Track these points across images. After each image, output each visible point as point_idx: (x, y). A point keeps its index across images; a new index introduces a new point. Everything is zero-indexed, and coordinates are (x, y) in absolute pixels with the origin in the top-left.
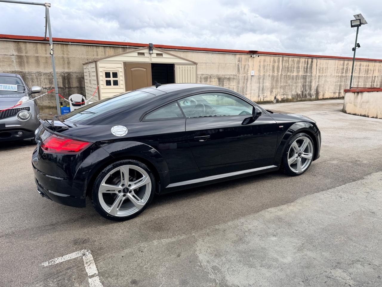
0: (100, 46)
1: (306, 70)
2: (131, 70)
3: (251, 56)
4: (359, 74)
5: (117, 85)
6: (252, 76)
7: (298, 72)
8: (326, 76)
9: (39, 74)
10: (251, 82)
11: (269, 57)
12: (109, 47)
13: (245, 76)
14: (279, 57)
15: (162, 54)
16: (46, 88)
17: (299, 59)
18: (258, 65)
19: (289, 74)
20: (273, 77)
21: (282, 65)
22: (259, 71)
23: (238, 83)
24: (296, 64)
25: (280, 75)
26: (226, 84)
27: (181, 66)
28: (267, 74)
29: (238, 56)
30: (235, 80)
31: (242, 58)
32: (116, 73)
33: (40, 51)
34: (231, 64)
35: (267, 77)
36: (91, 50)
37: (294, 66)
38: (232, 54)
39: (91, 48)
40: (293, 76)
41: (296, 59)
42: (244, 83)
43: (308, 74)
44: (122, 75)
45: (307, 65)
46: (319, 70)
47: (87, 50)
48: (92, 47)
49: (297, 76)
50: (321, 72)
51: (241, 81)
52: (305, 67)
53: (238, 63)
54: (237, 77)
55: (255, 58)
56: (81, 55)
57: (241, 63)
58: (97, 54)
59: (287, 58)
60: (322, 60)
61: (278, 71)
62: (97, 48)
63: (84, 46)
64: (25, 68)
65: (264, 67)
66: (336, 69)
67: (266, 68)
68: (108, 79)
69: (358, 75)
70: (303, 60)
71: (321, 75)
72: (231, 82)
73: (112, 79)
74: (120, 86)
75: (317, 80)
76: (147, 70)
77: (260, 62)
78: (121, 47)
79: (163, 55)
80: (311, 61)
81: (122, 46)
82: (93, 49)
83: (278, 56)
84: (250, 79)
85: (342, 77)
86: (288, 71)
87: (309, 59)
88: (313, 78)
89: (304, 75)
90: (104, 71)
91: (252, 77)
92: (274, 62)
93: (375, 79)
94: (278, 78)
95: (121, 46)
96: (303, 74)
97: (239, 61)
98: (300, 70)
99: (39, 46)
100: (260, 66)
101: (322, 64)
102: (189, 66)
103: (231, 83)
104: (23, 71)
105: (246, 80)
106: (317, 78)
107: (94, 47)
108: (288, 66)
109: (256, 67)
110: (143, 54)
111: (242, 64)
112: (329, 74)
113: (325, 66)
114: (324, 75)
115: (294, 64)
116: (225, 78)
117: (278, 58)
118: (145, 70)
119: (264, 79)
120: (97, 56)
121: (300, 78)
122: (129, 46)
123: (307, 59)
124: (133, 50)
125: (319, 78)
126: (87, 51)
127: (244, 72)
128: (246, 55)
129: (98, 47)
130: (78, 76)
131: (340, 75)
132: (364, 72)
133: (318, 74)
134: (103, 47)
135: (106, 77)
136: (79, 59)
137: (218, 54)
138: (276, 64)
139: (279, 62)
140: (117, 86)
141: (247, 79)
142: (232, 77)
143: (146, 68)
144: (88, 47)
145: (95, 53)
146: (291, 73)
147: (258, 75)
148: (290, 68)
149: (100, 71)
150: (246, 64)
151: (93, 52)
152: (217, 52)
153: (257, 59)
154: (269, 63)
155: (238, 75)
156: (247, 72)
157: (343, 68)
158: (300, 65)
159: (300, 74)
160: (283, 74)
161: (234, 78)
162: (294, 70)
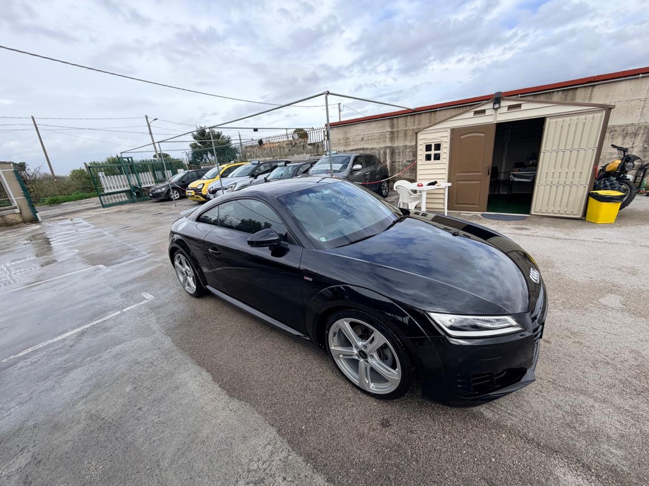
2: (461, 138)
5: (439, 159)
9: (406, 147)
16: (409, 161)
27: (560, 119)
32: (440, 145)
33: (408, 124)
44: (447, 146)
64: (394, 143)
68: (428, 153)
73: (433, 152)
74: (442, 161)
76: (487, 136)
79: (522, 105)
90: (425, 143)
99: (409, 118)
102: (582, 117)
104: (393, 145)
110: (483, 111)
118: (483, 135)
124: (467, 108)
135: (426, 151)
140: (439, 161)
143: (486, 132)
149: (421, 144)
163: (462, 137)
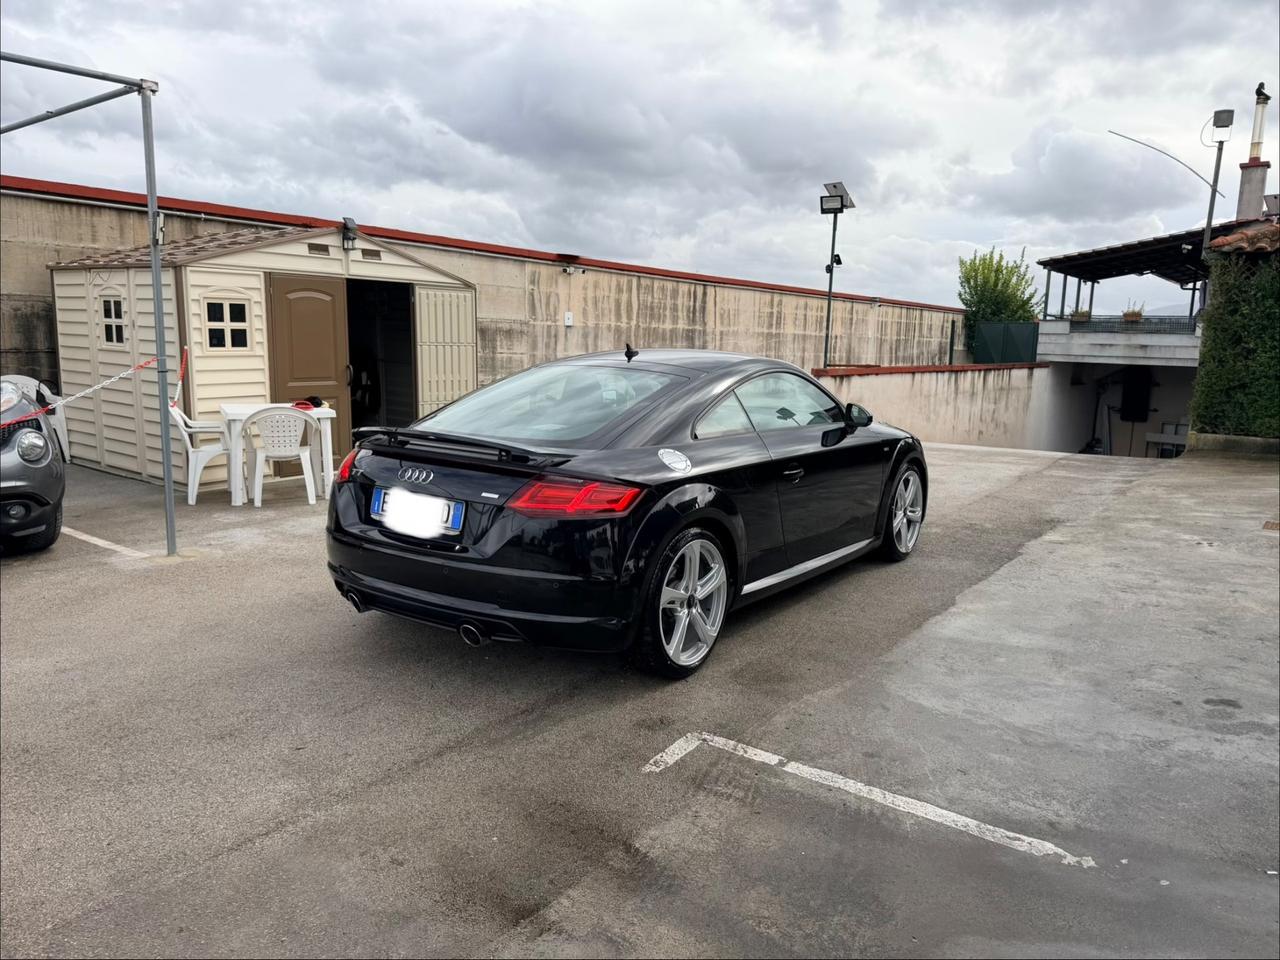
0: (105, 207)
1: (691, 315)
2: (287, 298)
3: (565, 271)
4: (805, 330)
5: (244, 344)
6: (568, 327)
7: (675, 320)
8: (735, 334)
10: (565, 345)
11: (606, 275)
12: (136, 214)
13: (549, 327)
14: (630, 278)
15: (379, 252)
17: (675, 284)
18: (582, 296)
19: (654, 325)
20: (618, 330)
21: (639, 300)
22: (585, 312)
23: (534, 347)
24: (669, 298)
25: (633, 327)
26: (502, 348)
27: (431, 292)
28: (604, 323)
29: (529, 268)
30: (525, 337)
31: (539, 273)
32: (242, 307)
34: (512, 290)
35: (605, 332)
36: (72, 218)
37: (665, 304)
38: (516, 260)
39: (71, 210)
40: (664, 330)
41: (669, 285)
42: (547, 346)
43: (698, 327)
44: (260, 314)
45: (695, 302)
46: (722, 316)
47: (57, 219)
48: (74, 209)
49: (672, 331)
50: (726, 322)
51: (540, 339)
52: (690, 307)
53: (531, 287)
54: (531, 329)
55: (572, 277)
56: (34, 234)
57: (538, 288)
58: (93, 235)
59: (649, 282)
60: (726, 290)
61: (629, 318)
62: (93, 214)
63: (44, 205)
65: (596, 303)
66: (757, 314)
67: (600, 304)
68: (216, 325)
69: (802, 332)
70: (684, 288)
71: (725, 329)
72: (516, 343)
73: (227, 325)
74: (252, 350)
75: (718, 343)
76: (333, 301)
77: (585, 288)
78: (178, 216)
79: (382, 254)
80: (702, 291)
81: (185, 214)
82: (79, 216)
83: (628, 275)
84: (564, 333)
85: (770, 335)
86: (652, 316)
87: (698, 287)
88: (709, 338)
89: (688, 330)
90: (205, 298)
91: (568, 330)
92: (619, 290)
93: (836, 342)
94: (630, 337)
95: (178, 213)
96: (686, 327)
97: (533, 282)
98: (680, 314)
100: (585, 299)
101: (726, 302)
102: (454, 294)
103: (515, 347)
105: (553, 340)
106: (718, 338)
107: (83, 209)
108: (652, 303)
109: (577, 304)
110: (324, 249)
111: (541, 290)
112: (742, 328)
113: (732, 306)
114: (732, 328)
115: (666, 299)
116: (498, 331)
117: (628, 281)
118: (328, 298)
119: (596, 337)
120: (94, 240)
121: (679, 338)
122: (205, 214)
123: (693, 287)
125: (721, 339)
126: (55, 221)
127: (547, 315)
128: (550, 267)
129: (96, 212)
130: (19, 310)
131: (766, 331)
132: (814, 326)
133: (719, 328)
134: (113, 213)
135: (210, 319)
136: (27, 247)
137: (478, 258)
138: (624, 297)
139: (630, 290)
140: (245, 348)
141: (556, 336)
142: (516, 327)
143: (332, 293)
144: (59, 206)
145: (85, 230)
146: (659, 321)
147: (582, 324)
148: (656, 310)
149: (193, 300)
150: (551, 292)
151: (79, 225)
152: (474, 252)
153: (578, 277)
154: (606, 294)
155: (532, 322)
156: (555, 316)
157: (772, 313)
158: (679, 302)
159: (679, 326)
160: (640, 324)
161: (522, 332)
162: (665, 316)
163: (292, 296)
